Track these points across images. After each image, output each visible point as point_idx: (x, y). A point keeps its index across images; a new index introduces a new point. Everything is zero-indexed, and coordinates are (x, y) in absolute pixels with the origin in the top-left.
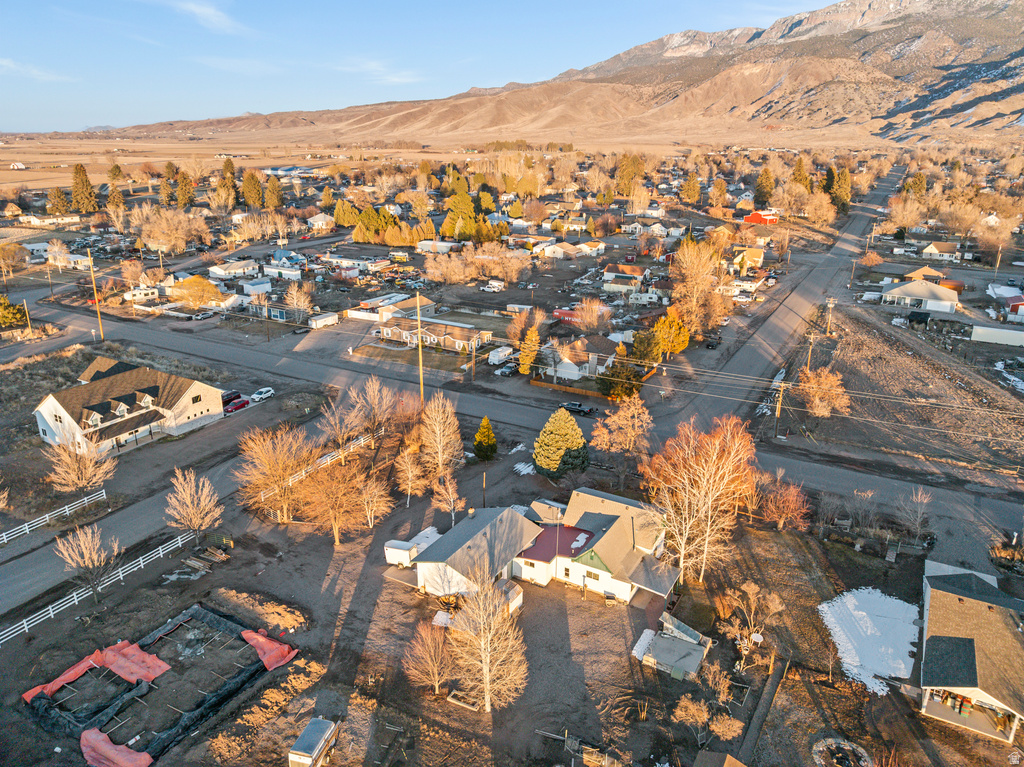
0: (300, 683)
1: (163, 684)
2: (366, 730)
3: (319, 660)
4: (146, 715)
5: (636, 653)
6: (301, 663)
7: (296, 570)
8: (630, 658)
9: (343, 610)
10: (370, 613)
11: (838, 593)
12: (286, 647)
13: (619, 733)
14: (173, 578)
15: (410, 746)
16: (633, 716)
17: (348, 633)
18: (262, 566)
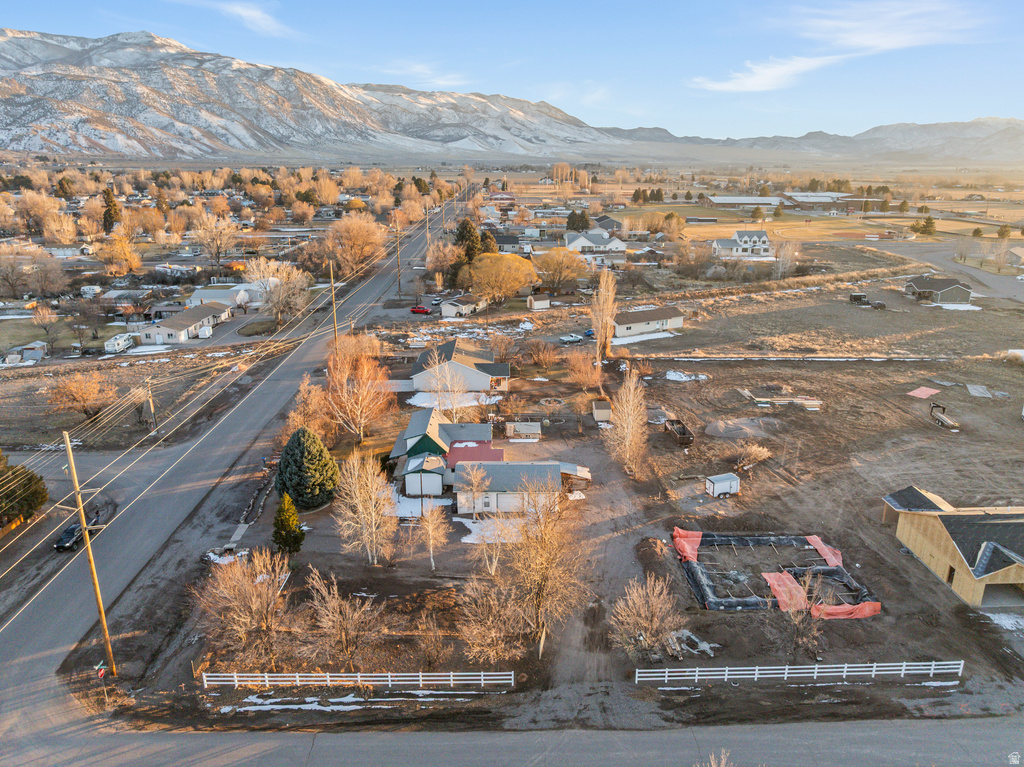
2: (684, 488)
14: (705, 646)
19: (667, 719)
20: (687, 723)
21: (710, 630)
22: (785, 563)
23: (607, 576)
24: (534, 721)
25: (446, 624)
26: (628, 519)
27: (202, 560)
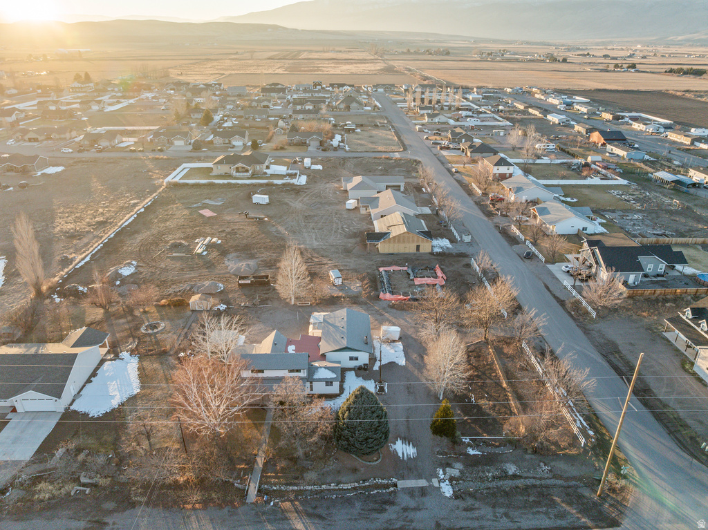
0: (366, 292)
1: (410, 281)
3: (369, 297)
4: (400, 275)
6: (372, 294)
9: (386, 314)
11: (121, 404)
12: (387, 299)
13: (242, 312)
17: (373, 309)
22: (406, 278)
24: (541, 341)
26: (367, 310)
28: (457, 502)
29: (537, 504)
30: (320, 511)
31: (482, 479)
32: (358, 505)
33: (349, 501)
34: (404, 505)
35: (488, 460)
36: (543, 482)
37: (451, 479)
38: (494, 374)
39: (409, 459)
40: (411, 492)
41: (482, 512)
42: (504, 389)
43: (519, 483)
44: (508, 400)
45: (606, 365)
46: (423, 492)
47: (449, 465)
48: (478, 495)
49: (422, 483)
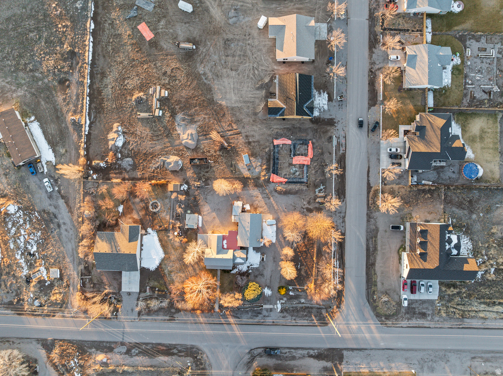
0: (263, 174)
1: (290, 159)
2: (242, 170)
3: (264, 180)
4: (285, 152)
5: (200, 217)
6: (266, 177)
7: (295, 206)
8: (201, 215)
9: (272, 198)
10: (265, 201)
11: (160, 264)
12: (274, 181)
13: (196, 193)
15: (232, 171)
16: (195, 198)
17: (265, 192)
18: (305, 203)
19: (343, 201)
20: (345, 197)
21: (316, 184)
22: (289, 156)
23: (293, 204)
24: (343, 227)
25: (311, 245)
26: (262, 193)
27: (281, 312)
28: (282, 315)
29: (306, 316)
30: (238, 315)
31: (292, 304)
32: (250, 314)
33: (247, 312)
34: (264, 314)
35: (296, 297)
36: (312, 306)
37: (282, 303)
38: (312, 250)
39: (269, 296)
40: (267, 310)
41: (288, 318)
42: (313, 261)
43: (303, 305)
44: (313, 267)
45: (365, 246)
46: (271, 310)
47: (282, 299)
48: (288, 311)
49: (271, 306)
